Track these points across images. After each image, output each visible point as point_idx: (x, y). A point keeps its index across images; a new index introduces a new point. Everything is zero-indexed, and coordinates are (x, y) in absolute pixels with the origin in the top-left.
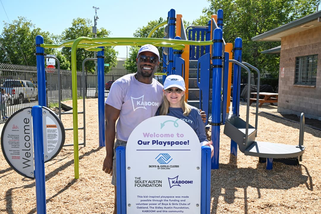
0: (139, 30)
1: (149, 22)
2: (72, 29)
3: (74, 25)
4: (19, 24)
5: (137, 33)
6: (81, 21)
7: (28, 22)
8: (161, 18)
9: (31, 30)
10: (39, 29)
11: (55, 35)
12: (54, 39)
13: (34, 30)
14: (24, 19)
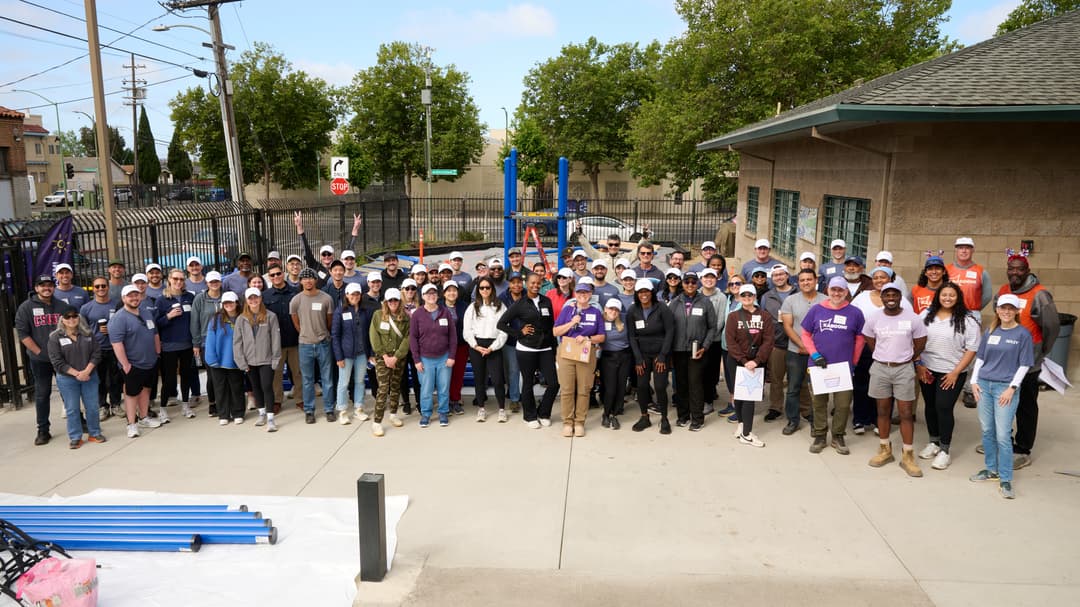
0: (538, 67)
1: (566, 46)
2: (379, 72)
3: (382, 61)
4: (255, 60)
5: (532, 78)
6: (400, 50)
7: (276, 56)
8: (591, 39)
9: (284, 75)
10: (303, 74)
11: (337, 88)
12: (335, 97)
13: (292, 77)
14: (267, 49)
